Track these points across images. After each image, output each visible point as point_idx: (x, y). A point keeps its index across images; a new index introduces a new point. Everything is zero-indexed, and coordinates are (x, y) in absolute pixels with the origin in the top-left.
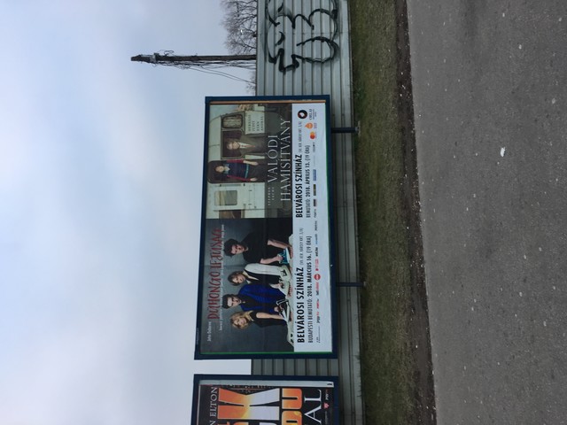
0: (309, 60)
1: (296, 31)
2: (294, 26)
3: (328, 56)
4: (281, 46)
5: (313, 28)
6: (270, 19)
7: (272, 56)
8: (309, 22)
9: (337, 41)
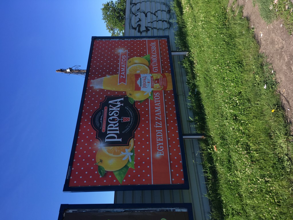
0: (155, 28)
1: (147, 18)
2: (146, 16)
3: (167, 27)
4: (139, 23)
5: (157, 17)
6: (133, 13)
7: (134, 27)
8: (155, 14)
9: (171, 21)
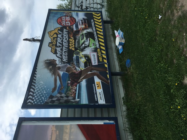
0: (92, 8)
1: (87, 1)
3: (100, 7)
5: (94, 1)
7: (78, 6)
9: (103, 4)
